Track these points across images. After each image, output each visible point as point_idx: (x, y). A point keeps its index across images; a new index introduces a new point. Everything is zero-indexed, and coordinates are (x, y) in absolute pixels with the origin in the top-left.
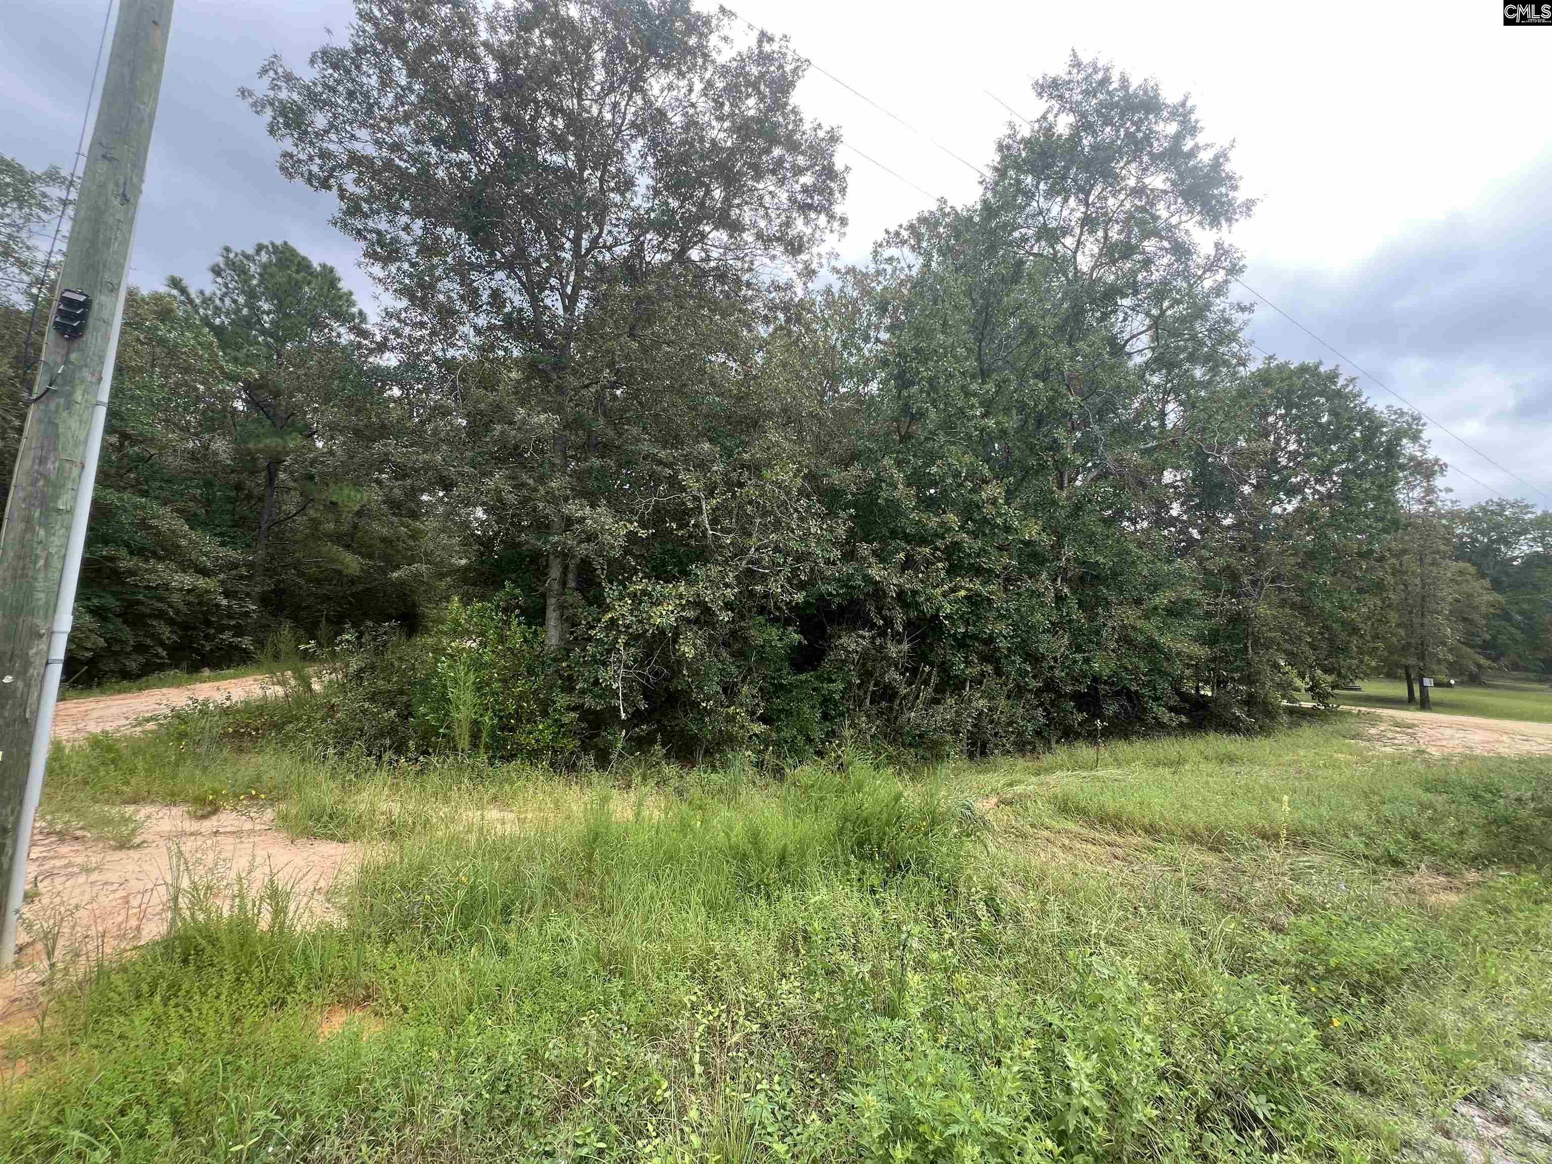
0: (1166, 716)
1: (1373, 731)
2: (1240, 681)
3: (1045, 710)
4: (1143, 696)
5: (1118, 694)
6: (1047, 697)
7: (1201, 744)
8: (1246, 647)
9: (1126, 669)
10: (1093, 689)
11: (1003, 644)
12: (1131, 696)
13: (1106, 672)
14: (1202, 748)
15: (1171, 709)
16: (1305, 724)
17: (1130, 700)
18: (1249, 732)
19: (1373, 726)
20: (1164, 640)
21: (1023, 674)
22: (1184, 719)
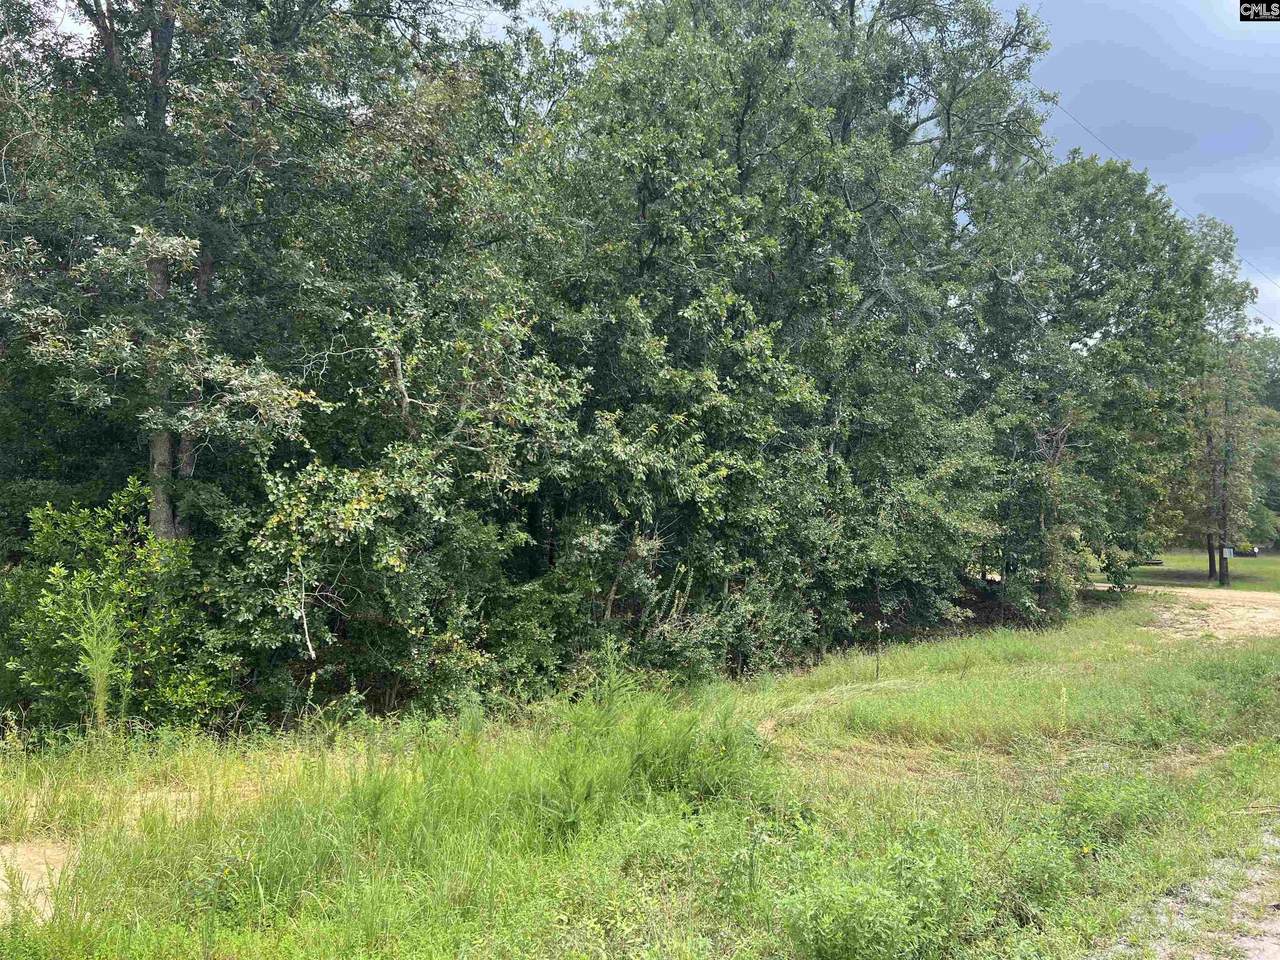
0: (952, 612)
1: (1167, 615)
2: (1031, 564)
3: (817, 612)
4: (925, 588)
5: (897, 587)
6: (816, 595)
7: (989, 644)
8: (1039, 522)
9: (907, 556)
10: (869, 582)
11: (769, 533)
12: (912, 589)
13: (886, 561)
14: (989, 647)
15: (956, 602)
16: (1099, 610)
17: (911, 595)
18: (1040, 624)
19: (1168, 609)
20: (950, 519)
21: (789, 568)
22: (970, 613)
